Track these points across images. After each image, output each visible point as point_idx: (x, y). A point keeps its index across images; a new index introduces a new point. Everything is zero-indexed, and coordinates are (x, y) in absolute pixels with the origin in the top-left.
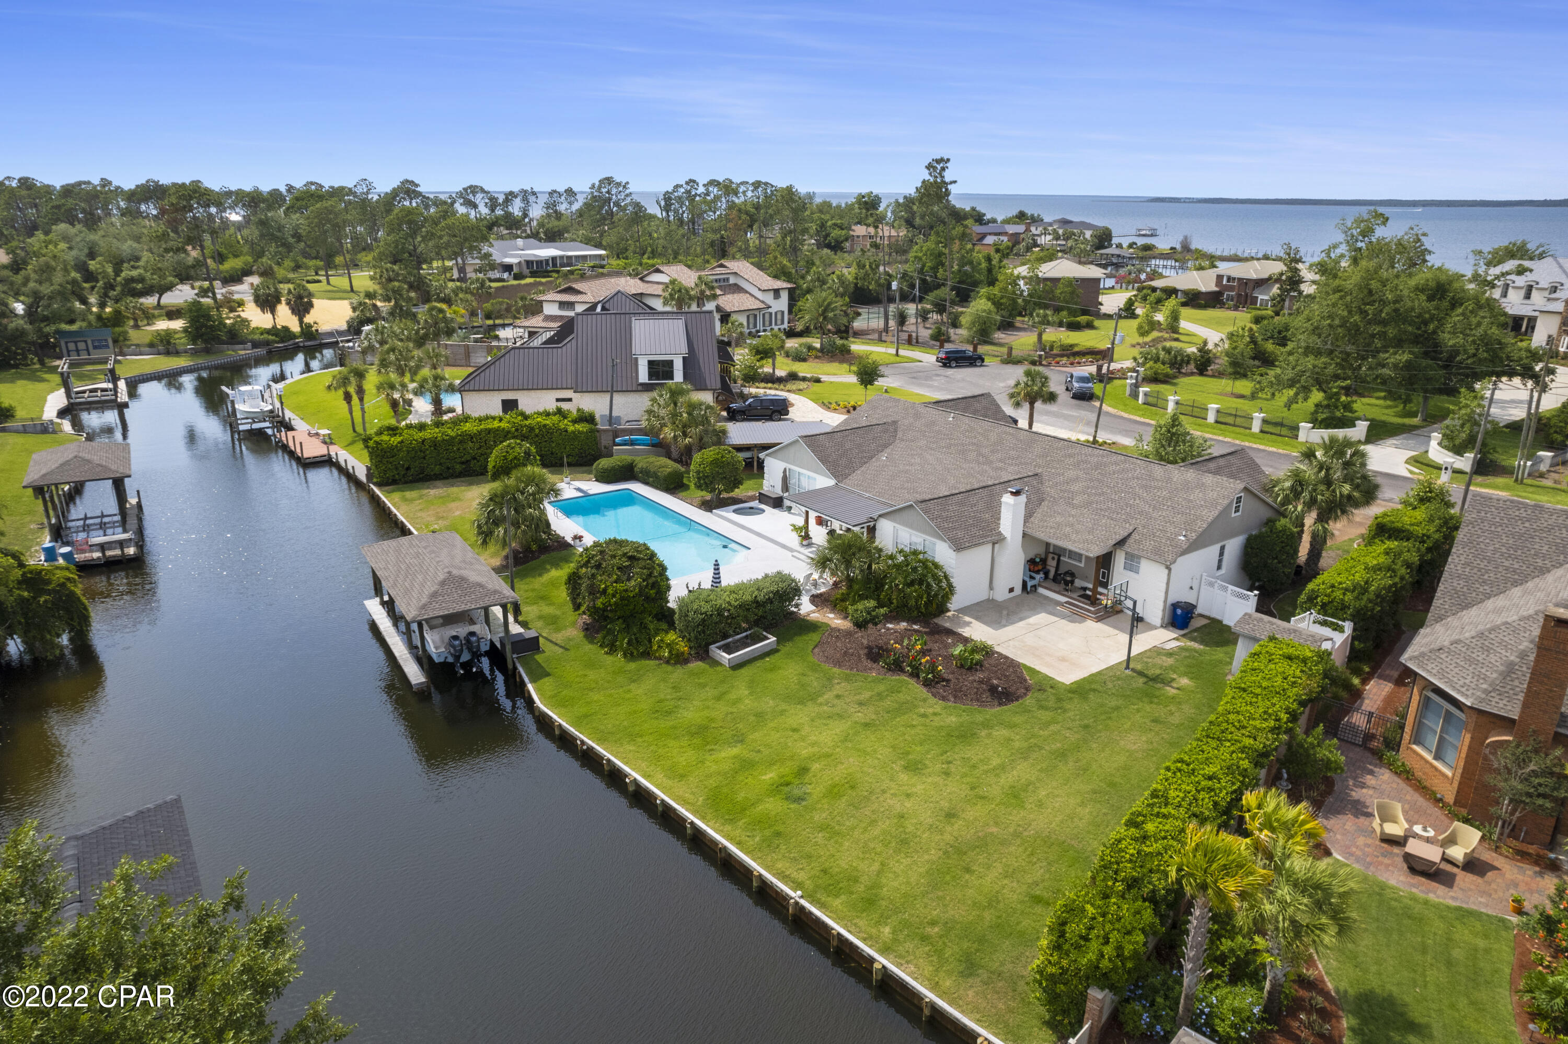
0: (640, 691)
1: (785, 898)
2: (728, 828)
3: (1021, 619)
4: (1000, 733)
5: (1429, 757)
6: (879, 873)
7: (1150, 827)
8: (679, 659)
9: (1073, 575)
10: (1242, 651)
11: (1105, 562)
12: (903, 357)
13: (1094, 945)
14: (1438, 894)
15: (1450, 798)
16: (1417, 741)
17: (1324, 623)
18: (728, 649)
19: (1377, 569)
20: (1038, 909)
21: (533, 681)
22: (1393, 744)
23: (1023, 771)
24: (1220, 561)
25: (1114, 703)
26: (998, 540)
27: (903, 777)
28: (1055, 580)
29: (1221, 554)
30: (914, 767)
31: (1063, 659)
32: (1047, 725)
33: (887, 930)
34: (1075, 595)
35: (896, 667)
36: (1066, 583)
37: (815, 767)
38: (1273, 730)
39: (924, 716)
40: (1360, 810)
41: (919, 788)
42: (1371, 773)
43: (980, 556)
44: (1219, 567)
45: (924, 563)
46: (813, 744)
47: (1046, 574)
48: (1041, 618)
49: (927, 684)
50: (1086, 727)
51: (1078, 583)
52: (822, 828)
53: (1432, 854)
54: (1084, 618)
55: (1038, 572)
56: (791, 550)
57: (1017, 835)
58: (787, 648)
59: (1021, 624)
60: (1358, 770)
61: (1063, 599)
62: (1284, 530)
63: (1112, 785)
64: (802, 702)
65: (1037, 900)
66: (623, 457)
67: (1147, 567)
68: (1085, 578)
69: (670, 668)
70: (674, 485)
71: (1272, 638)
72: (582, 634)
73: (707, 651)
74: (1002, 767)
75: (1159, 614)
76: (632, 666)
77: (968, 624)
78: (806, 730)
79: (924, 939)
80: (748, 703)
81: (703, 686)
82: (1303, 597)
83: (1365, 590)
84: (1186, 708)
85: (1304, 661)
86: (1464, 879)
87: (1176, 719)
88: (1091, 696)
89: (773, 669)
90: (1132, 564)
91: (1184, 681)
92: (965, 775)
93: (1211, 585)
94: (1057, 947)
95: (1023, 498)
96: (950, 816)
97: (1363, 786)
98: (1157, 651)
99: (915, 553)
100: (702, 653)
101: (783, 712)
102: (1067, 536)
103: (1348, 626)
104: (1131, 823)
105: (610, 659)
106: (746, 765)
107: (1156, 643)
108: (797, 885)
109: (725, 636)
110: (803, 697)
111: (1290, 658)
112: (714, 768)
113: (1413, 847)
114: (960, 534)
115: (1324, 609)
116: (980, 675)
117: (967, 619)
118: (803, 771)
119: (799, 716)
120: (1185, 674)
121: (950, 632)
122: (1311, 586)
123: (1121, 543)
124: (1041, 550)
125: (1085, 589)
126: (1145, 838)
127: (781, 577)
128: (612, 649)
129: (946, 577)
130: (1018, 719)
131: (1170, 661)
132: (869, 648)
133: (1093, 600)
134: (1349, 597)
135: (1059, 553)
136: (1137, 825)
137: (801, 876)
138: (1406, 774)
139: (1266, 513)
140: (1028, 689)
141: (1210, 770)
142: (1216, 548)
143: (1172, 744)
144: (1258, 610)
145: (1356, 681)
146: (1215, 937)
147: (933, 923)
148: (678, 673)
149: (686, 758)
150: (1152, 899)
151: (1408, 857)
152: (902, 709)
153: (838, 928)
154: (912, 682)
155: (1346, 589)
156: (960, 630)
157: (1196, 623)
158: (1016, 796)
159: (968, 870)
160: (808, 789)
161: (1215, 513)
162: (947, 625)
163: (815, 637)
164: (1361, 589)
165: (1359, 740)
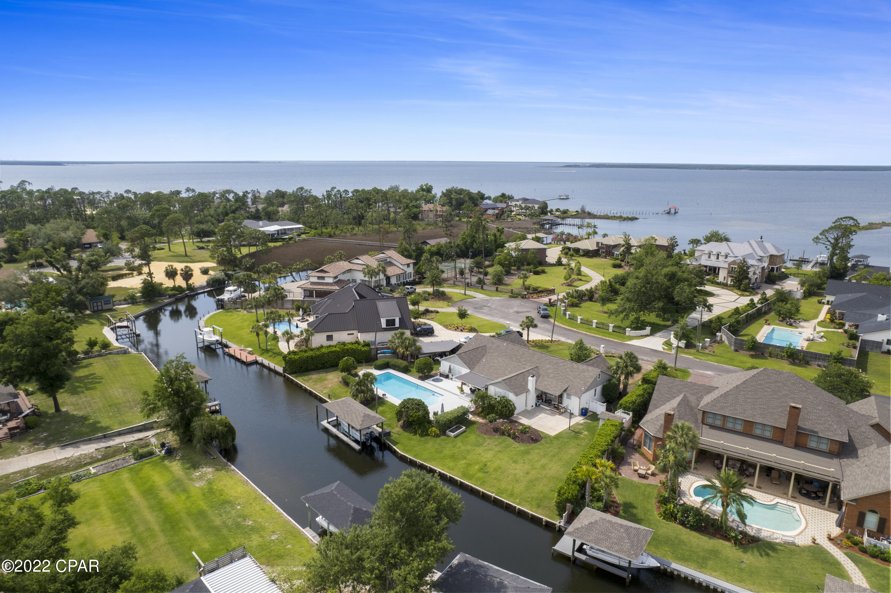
0: (429, 446)
1: (490, 496)
2: (470, 481)
3: (537, 416)
4: (536, 451)
5: (647, 449)
6: (513, 488)
7: (577, 470)
8: (437, 436)
9: (551, 401)
10: (601, 422)
11: (561, 396)
12: (468, 295)
13: (567, 494)
14: (644, 481)
15: (651, 459)
16: (645, 445)
17: (625, 413)
18: (452, 431)
19: (639, 395)
20: (553, 493)
21: (395, 445)
22: (640, 447)
23: (544, 461)
24: (595, 394)
25: (566, 440)
26: (528, 391)
27: (513, 465)
28: (545, 402)
29: (595, 391)
30: (515, 462)
31: (551, 428)
32: (549, 448)
33: (518, 500)
34: (552, 407)
35: (503, 434)
36: (549, 403)
37: (488, 464)
38: (607, 445)
39: (514, 448)
40: (629, 464)
41: (518, 467)
42: (634, 455)
43: (523, 396)
44: (595, 395)
45: (506, 400)
46: (486, 458)
47: (542, 400)
48: (542, 415)
49: (513, 438)
50: (559, 448)
51: (553, 403)
52: (495, 479)
53: (643, 472)
54: (555, 414)
55: (540, 400)
56: (458, 395)
57: (545, 476)
58: (468, 430)
59: (537, 417)
60: (630, 454)
61: (549, 408)
62: (614, 383)
63: (568, 462)
64: (478, 446)
65: (552, 491)
66: (385, 359)
67: (573, 397)
68: (555, 401)
69: (435, 439)
70: (406, 370)
71: (608, 419)
72: (402, 430)
73: (445, 433)
74: (539, 460)
75: (578, 412)
76: (423, 439)
77: (521, 419)
78: (482, 454)
79: (527, 501)
80: (463, 448)
81: (448, 443)
82: (618, 405)
83: (635, 403)
84: (586, 440)
85: (616, 426)
86: (651, 478)
87: (583, 444)
88: (560, 439)
89: (467, 437)
90: (569, 396)
91: (586, 433)
92: (529, 463)
93: (593, 402)
94: (559, 496)
95: (535, 378)
96: (528, 473)
97: (631, 458)
98: (578, 424)
99: (503, 397)
100: (444, 433)
101: (474, 450)
102: (549, 389)
103: (631, 413)
104: (573, 469)
105: (415, 437)
106: (469, 465)
107: (577, 421)
108: (493, 493)
109: (450, 428)
110: (479, 445)
111: (612, 425)
112: (460, 466)
113: (640, 471)
114: (517, 390)
115: (624, 409)
116: (528, 435)
117: (520, 417)
118: (485, 465)
119: (480, 450)
120: (586, 431)
121: (516, 422)
122: (620, 402)
123: (565, 391)
124: (540, 393)
125: (555, 405)
126: (576, 472)
127: (462, 407)
128: (415, 433)
129: (513, 404)
130: (540, 447)
131: (581, 427)
132: (493, 428)
133: (558, 408)
134: (631, 405)
135: (546, 394)
136: (574, 470)
137: (493, 491)
138: (643, 455)
139: (608, 377)
140: (542, 438)
141: (591, 456)
142: (594, 390)
143: (583, 451)
144: (607, 410)
145: (633, 430)
146: (593, 492)
147: (528, 498)
148: (438, 440)
149: (452, 464)
150: (579, 484)
151: (638, 474)
152: (507, 447)
153: (506, 501)
154: (508, 438)
155: (630, 403)
156: (519, 421)
157: (589, 414)
158: (543, 467)
159: (534, 486)
160: (488, 470)
161: (592, 380)
162: (515, 419)
163: (476, 426)
164: (634, 403)
165: (632, 447)
